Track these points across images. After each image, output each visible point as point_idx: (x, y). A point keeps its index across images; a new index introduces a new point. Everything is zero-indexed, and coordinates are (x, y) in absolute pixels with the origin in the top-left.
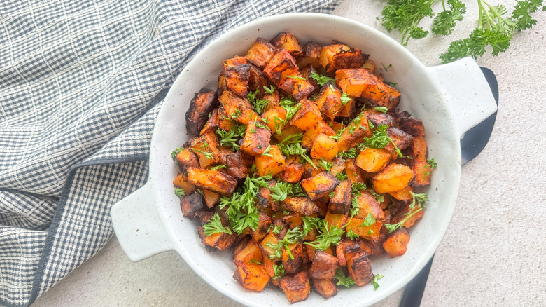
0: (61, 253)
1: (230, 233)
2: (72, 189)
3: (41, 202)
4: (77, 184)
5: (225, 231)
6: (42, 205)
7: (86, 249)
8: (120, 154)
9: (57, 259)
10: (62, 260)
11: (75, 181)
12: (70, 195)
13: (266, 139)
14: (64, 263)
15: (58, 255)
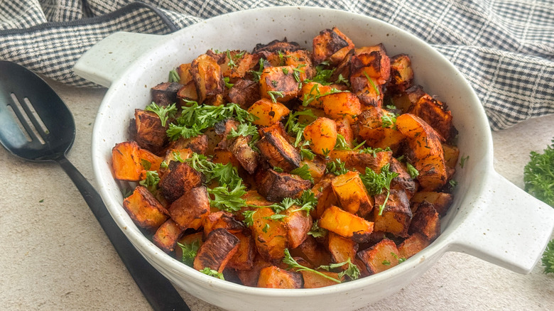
0: (37, 42)
1: (164, 125)
2: (112, 22)
3: (80, 11)
4: (120, 23)
5: (162, 118)
6: (78, 13)
7: (55, 61)
8: (177, 21)
9: (28, 41)
10: (29, 46)
11: (122, 18)
12: (104, 24)
13: (288, 88)
14: (27, 49)
15: (34, 41)
